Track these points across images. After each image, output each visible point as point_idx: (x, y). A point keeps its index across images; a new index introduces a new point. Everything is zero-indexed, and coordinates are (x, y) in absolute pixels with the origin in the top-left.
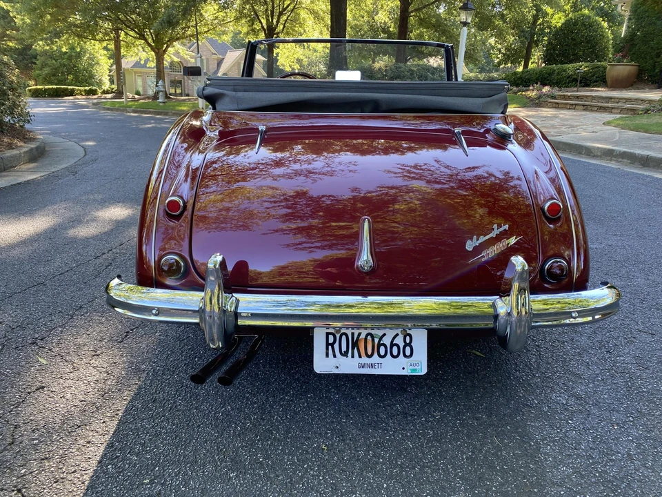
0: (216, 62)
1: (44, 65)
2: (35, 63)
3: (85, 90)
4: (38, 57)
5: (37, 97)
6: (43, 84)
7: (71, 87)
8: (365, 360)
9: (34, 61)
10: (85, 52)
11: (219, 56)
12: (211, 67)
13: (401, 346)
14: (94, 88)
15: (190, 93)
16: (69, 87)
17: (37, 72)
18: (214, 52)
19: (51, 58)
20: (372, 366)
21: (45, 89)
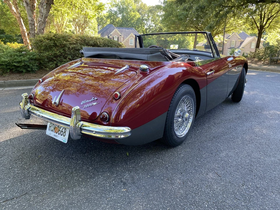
0: (240, 42)
8: (55, 134)
10: (186, 40)
11: (242, 40)
12: (237, 44)
13: (64, 132)
18: (240, 38)
19: (173, 43)
20: (56, 136)
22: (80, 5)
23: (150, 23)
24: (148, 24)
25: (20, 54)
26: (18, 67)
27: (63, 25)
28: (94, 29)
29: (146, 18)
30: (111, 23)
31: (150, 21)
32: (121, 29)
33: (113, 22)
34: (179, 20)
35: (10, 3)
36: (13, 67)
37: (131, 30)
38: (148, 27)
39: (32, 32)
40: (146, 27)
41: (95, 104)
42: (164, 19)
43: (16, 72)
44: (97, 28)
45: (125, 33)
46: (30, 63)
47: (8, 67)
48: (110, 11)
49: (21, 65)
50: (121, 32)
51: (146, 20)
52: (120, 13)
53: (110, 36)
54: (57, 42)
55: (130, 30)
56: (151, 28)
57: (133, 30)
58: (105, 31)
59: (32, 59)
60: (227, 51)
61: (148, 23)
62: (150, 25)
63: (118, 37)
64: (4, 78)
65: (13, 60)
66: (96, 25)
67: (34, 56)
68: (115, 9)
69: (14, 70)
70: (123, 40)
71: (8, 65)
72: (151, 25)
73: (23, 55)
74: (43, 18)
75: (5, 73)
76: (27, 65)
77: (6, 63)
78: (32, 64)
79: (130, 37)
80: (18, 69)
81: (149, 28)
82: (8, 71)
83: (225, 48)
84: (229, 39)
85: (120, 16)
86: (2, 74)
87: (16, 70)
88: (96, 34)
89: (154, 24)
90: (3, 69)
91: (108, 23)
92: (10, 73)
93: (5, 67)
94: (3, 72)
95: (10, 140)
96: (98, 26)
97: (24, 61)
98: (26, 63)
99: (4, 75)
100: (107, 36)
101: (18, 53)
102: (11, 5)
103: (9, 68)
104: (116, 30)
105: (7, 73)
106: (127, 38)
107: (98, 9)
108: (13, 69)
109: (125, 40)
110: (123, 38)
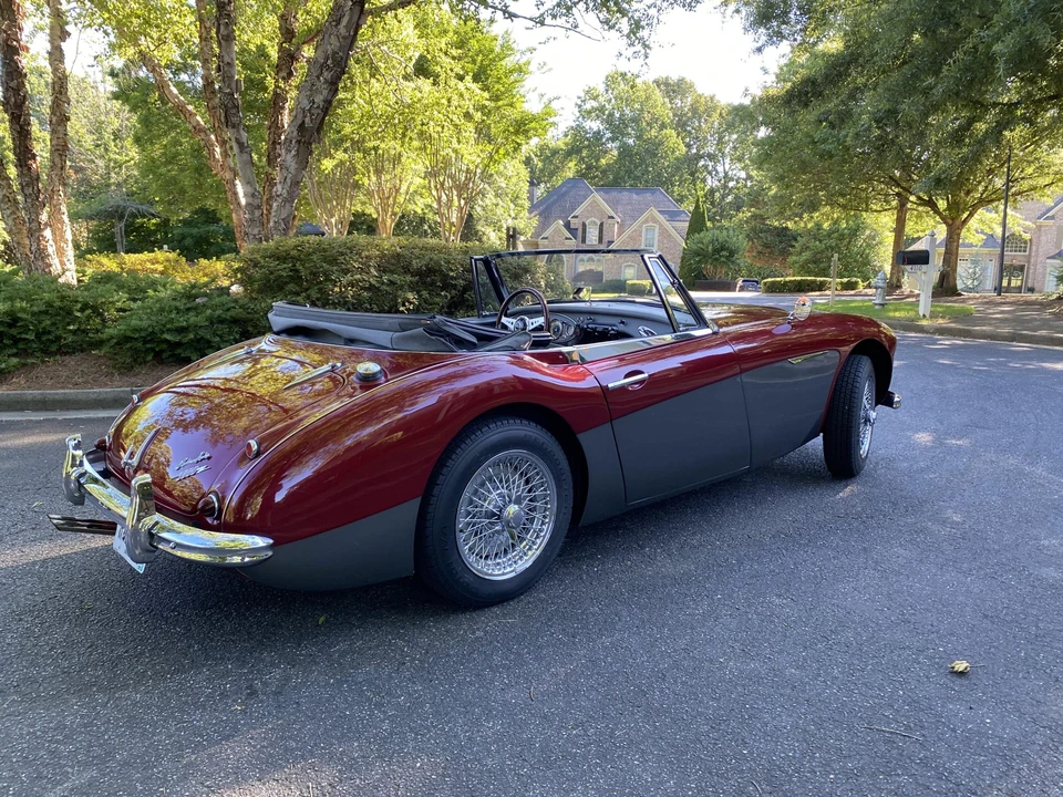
1: (805, 248)
2: (793, 246)
3: (841, 283)
4: (799, 238)
5: (772, 292)
6: (799, 274)
7: (822, 279)
9: (794, 243)
10: (865, 228)
14: (854, 279)
15: (1037, 286)
16: (818, 279)
17: (794, 258)
19: (815, 239)
21: (786, 282)
22: (440, 129)
23: (727, 167)
24: (717, 172)
25: (188, 306)
26: (179, 344)
27: (397, 191)
28: (515, 199)
29: (711, 149)
30: (582, 175)
31: (727, 161)
32: (614, 194)
33: (587, 169)
34: (822, 156)
35: (210, 140)
36: (164, 346)
37: (653, 194)
38: (719, 181)
39: (253, 230)
40: (711, 182)
41: (202, 469)
42: (762, 156)
43: (171, 359)
44: (525, 196)
45: (629, 207)
46: (215, 334)
47: (148, 346)
48: (577, 131)
49: (185, 340)
50: (613, 204)
51: (711, 157)
52: (613, 140)
53: (573, 221)
54: (303, 265)
55: (648, 196)
56: (731, 184)
57: (658, 197)
58: (553, 203)
59: (221, 321)
60: (1045, 268)
61: (720, 169)
62: (726, 173)
63: (602, 224)
64: (133, 380)
65: (164, 326)
66: (521, 184)
67: (228, 310)
68: (594, 125)
69: (165, 355)
70: (620, 233)
71: (149, 341)
72: (730, 173)
73: (195, 308)
74: (287, 187)
75: (140, 364)
76: (202, 338)
77: (143, 334)
78: (221, 337)
79: (646, 221)
80: (178, 351)
81: (725, 186)
82: (150, 358)
83: (1037, 256)
84: (1052, 218)
85: (613, 149)
86: (132, 367)
87: (170, 356)
88: (522, 215)
89: (743, 169)
90: (137, 351)
91: (570, 174)
92: (155, 362)
93: (140, 345)
94: (135, 360)
95: (45, 561)
96: (532, 184)
97: (197, 327)
98: (201, 333)
99: (137, 369)
100: (561, 222)
101: (184, 301)
102: (213, 145)
103: (153, 349)
104: (597, 197)
105: (145, 362)
106: (635, 226)
107: (517, 133)
108: (162, 351)
109: (628, 232)
110: (622, 227)
